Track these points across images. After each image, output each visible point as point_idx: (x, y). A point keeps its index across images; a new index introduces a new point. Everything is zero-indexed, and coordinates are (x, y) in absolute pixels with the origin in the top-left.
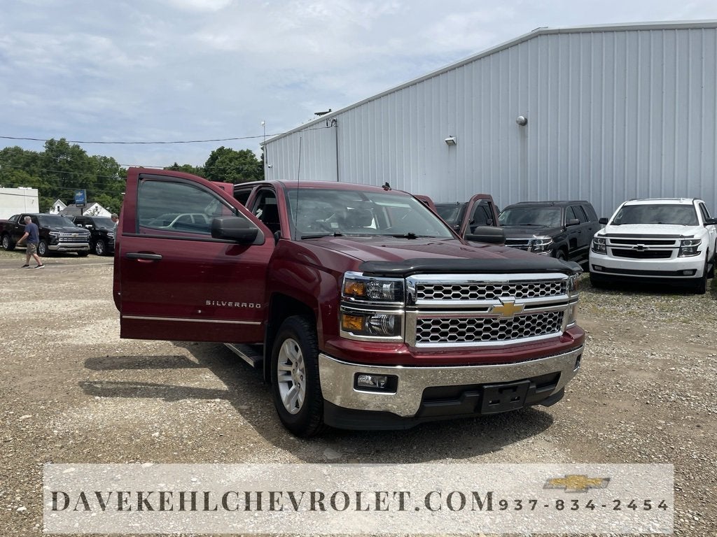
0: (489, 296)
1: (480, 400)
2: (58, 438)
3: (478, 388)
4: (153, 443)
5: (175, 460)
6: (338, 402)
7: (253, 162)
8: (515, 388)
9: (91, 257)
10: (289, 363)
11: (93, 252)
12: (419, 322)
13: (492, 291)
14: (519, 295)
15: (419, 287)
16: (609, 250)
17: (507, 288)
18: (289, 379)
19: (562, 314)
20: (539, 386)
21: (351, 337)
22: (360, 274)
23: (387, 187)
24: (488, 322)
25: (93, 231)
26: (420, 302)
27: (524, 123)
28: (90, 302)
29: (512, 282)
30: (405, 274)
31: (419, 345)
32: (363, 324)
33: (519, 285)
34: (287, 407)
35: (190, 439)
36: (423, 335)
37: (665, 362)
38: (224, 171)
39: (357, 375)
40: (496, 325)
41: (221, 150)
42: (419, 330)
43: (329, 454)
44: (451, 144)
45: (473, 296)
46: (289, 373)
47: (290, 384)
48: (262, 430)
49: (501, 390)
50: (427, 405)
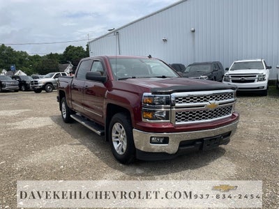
0: (205, 101)
1: (202, 145)
2: (19, 172)
3: (202, 140)
4: (61, 171)
5: (73, 178)
6: (142, 149)
7: (83, 51)
8: (215, 139)
9: (20, 92)
10: (117, 133)
11: (21, 90)
12: (177, 114)
13: (206, 98)
14: (216, 100)
15: (177, 98)
16: (230, 80)
17: (212, 97)
18: (118, 140)
19: (231, 106)
20: (224, 137)
21: (147, 121)
22: (150, 94)
23: (150, 57)
24: (204, 112)
25: (20, 81)
26: (177, 105)
27: (194, 31)
28: (23, 111)
29: (214, 94)
30: (170, 93)
31: (177, 123)
32: (152, 115)
33: (216, 95)
34: (118, 152)
35: (77, 168)
36: (178, 119)
37: (261, 123)
38: (71, 55)
39: (151, 137)
40: (207, 113)
41: (70, 46)
42: (177, 117)
43: (139, 171)
44: (165, 40)
45: (198, 101)
46: (117, 137)
47: (118, 142)
48: (107, 162)
49: (210, 140)
50: (182, 148)
